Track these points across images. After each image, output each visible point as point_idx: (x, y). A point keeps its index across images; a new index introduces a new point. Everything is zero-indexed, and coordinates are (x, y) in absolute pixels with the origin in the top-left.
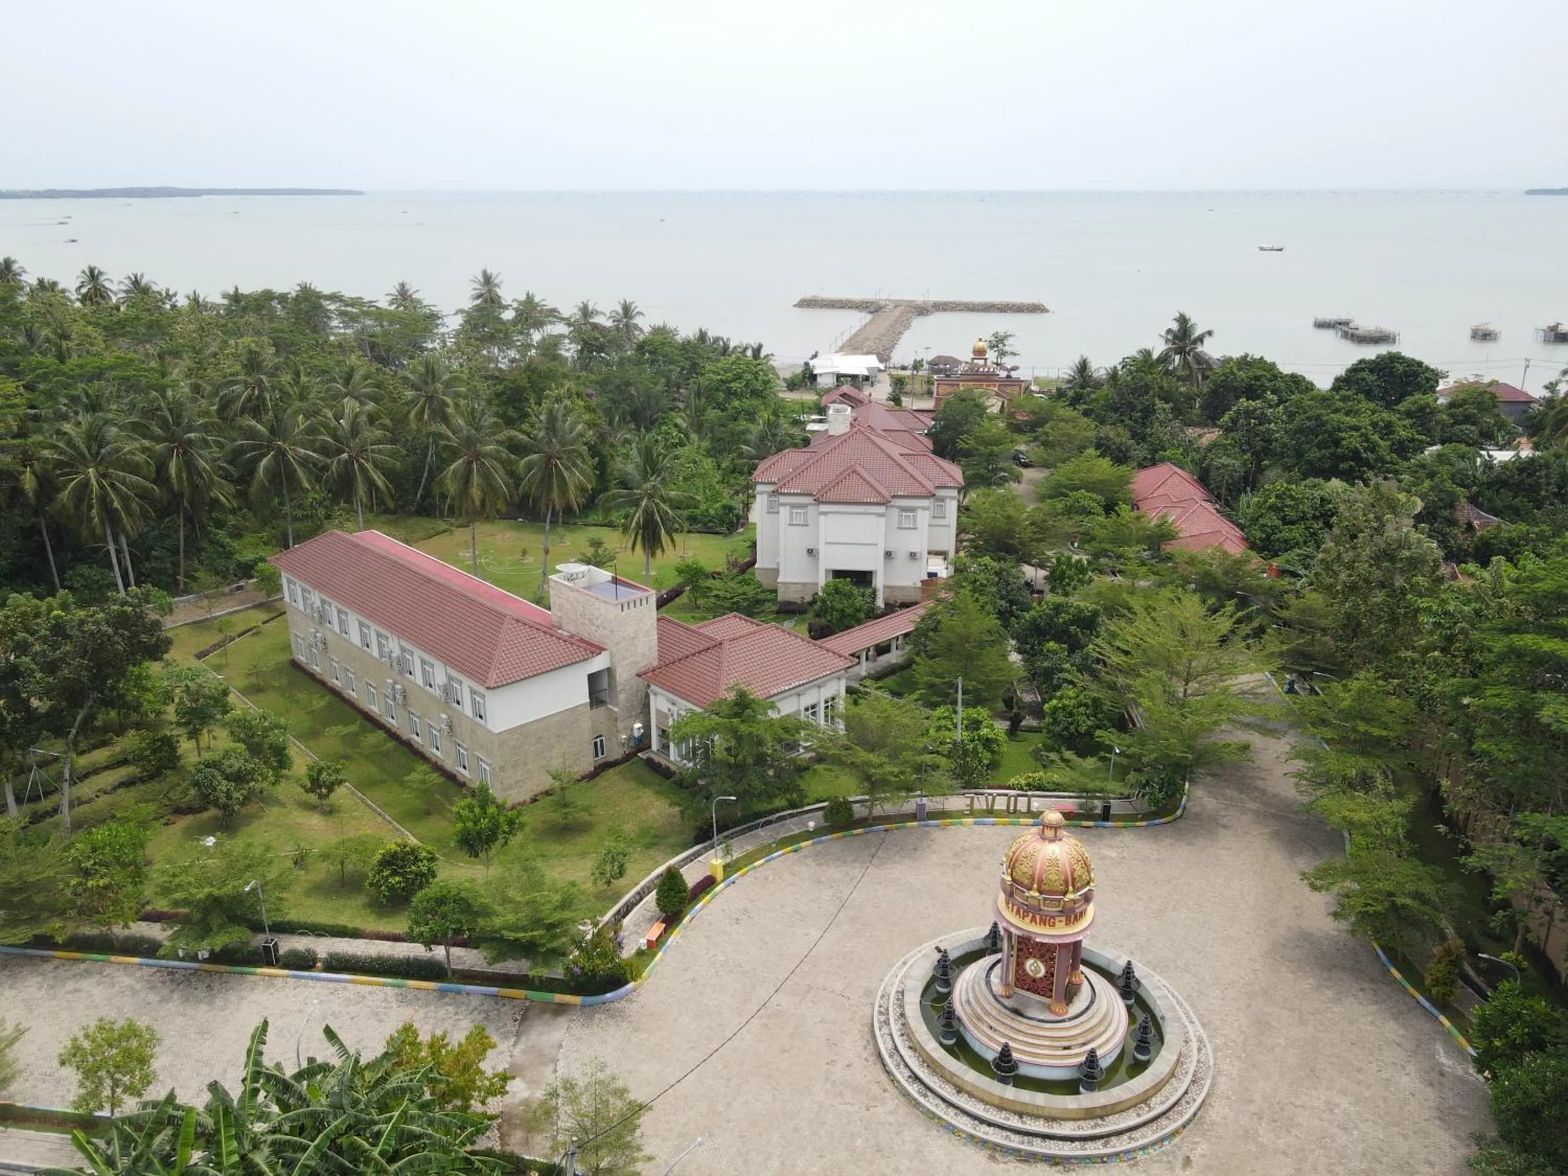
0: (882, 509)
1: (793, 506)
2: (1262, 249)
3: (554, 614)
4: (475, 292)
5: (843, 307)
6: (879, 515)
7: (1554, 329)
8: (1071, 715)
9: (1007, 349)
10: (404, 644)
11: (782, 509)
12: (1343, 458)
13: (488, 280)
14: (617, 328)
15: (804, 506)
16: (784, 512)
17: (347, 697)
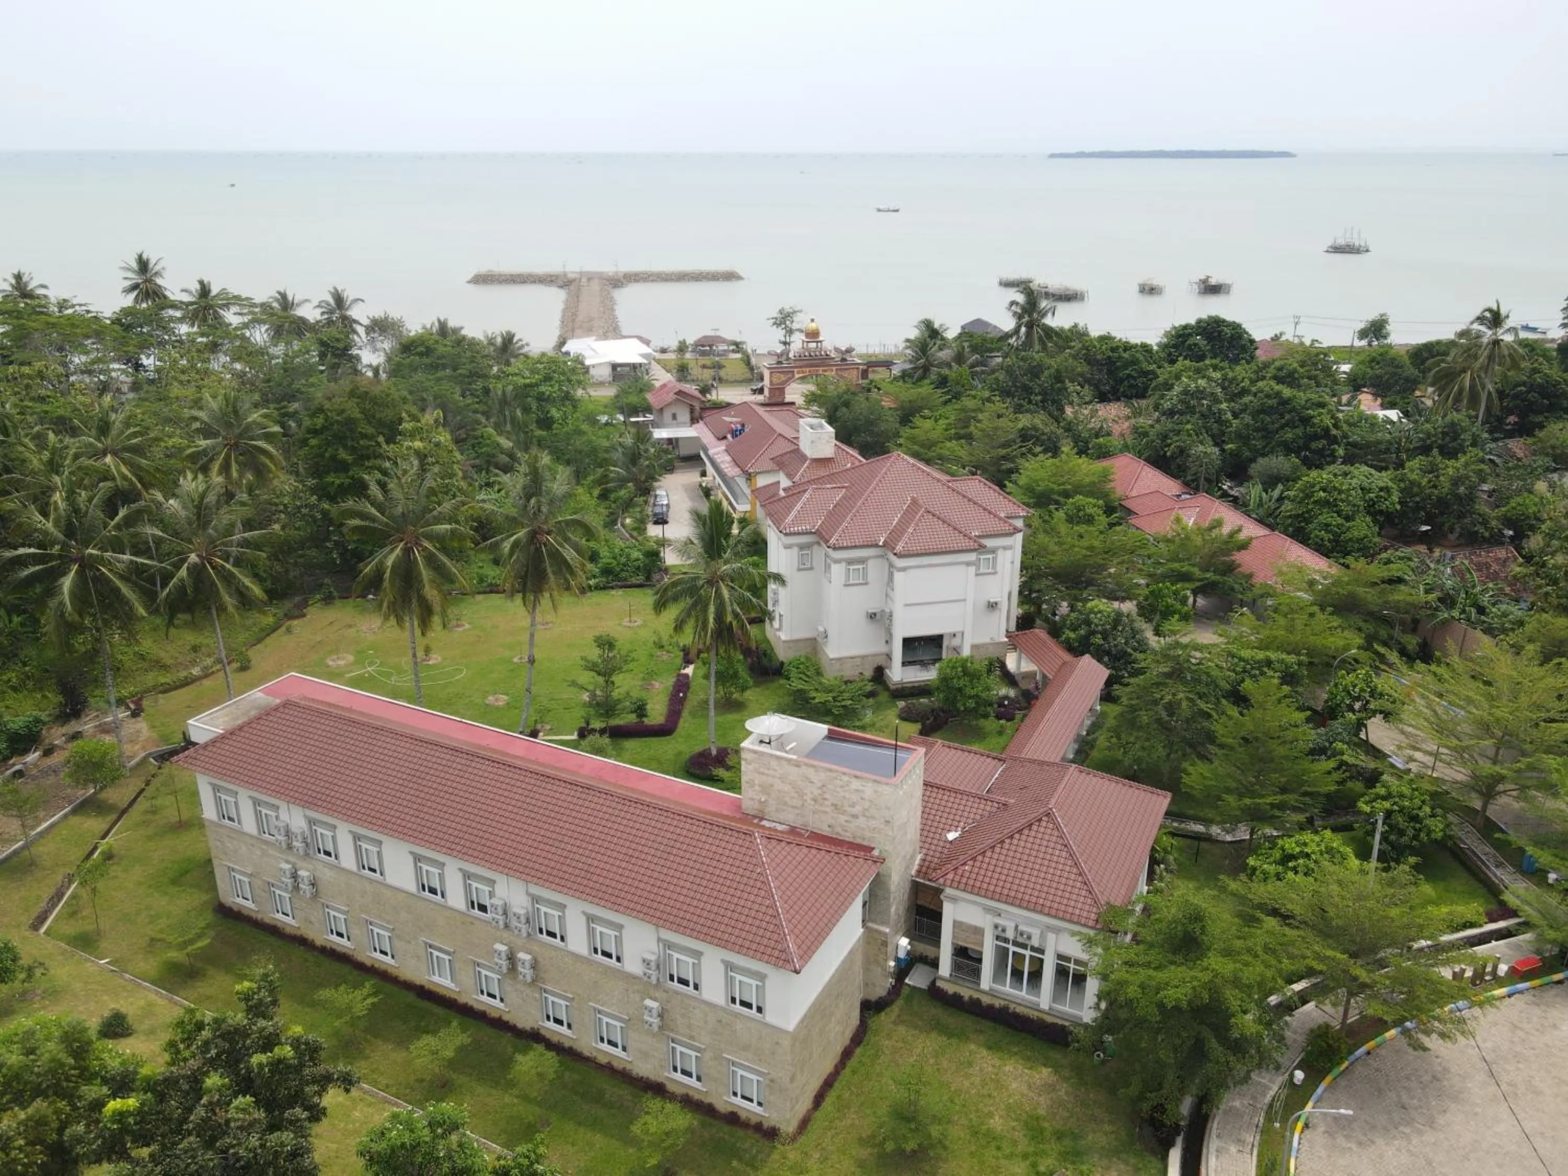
0: (972, 557)
1: (850, 562)
2: (879, 210)
3: (749, 798)
4: (128, 283)
5: (525, 282)
6: (968, 564)
7: (1205, 281)
8: (1415, 819)
9: (795, 326)
10: (536, 890)
11: (835, 568)
12: (1315, 437)
13: (143, 265)
14: (330, 322)
15: (862, 561)
16: (838, 571)
17: (368, 963)
